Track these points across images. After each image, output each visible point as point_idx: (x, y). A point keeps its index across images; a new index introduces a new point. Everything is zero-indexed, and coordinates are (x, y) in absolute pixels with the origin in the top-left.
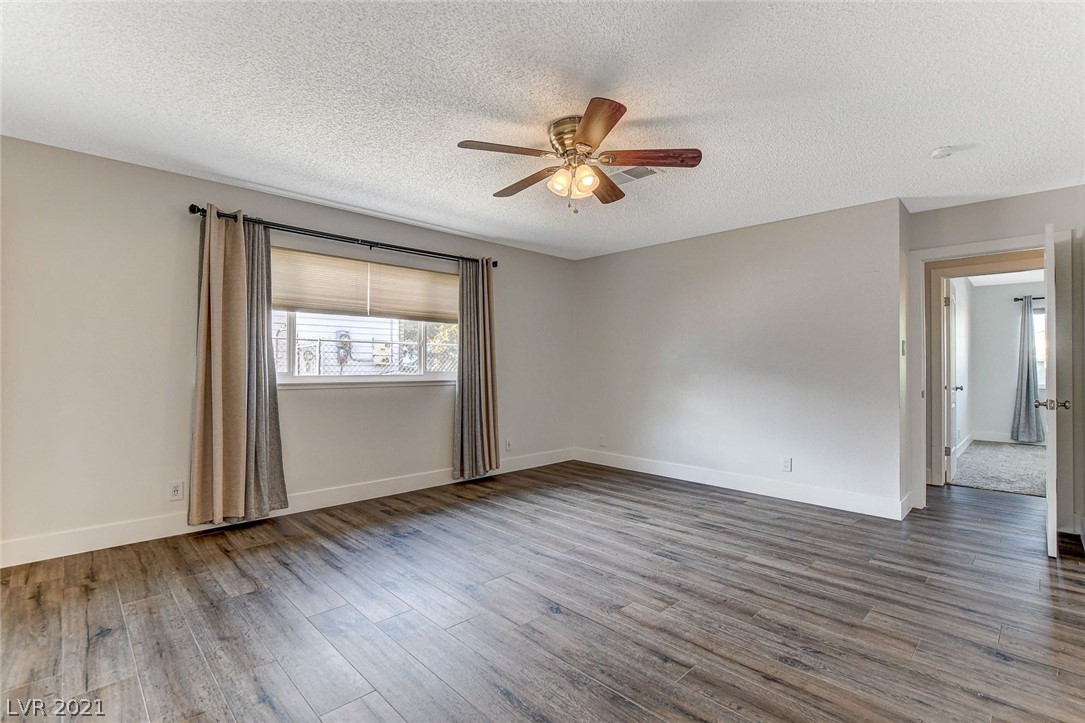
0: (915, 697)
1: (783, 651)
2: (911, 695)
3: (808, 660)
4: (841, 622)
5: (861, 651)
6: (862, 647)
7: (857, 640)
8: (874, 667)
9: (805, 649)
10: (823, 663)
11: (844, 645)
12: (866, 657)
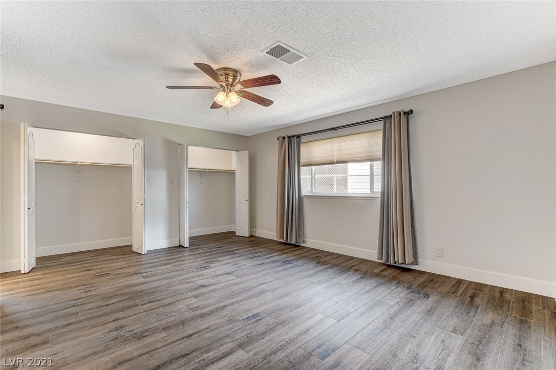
0: (59, 354)
1: (127, 329)
2: (61, 353)
3: (115, 334)
4: (128, 361)
5: (100, 355)
6: (102, 357)
7: (107, 358)
8: (87, 353)
9: (122, 336)
10: (108, 337)
11: (111, 351)
12: (94, 353)
